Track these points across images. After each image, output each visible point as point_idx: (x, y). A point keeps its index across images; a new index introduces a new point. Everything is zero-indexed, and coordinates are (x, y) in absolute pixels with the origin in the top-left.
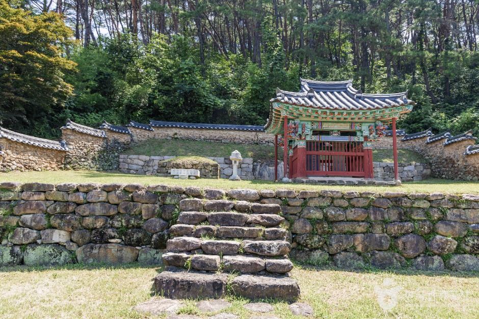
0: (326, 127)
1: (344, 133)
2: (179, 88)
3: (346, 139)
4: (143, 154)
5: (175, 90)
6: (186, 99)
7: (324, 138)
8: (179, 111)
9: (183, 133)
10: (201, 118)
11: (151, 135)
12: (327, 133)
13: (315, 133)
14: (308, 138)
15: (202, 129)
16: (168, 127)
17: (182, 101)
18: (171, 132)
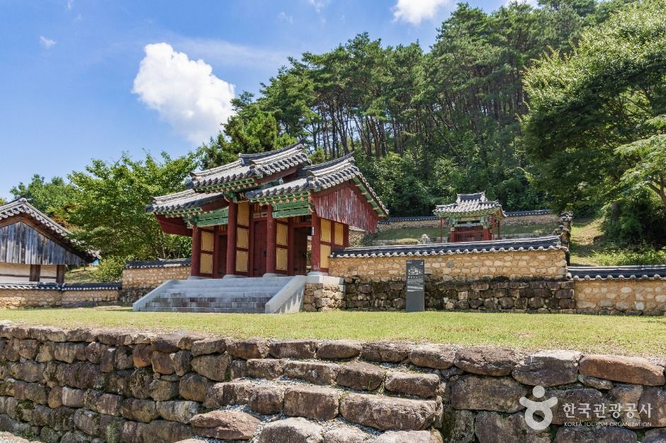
0: (462, 220)
1: (473, 222)
2: (406, 195)
3: (475, 225)
4: (385, 239)
5: (404, 196)
6: (411, 201)
7: (462, 225)
8: (408, 208)
9: (409, 224)
10: (423, 213)
11: (389, 227)
12: (465, 222)
13: (459, 223)
14: (455, 226)
15: (420, 220)
16: (400, 221)
17: (408, 203)
18: (401, 224)
